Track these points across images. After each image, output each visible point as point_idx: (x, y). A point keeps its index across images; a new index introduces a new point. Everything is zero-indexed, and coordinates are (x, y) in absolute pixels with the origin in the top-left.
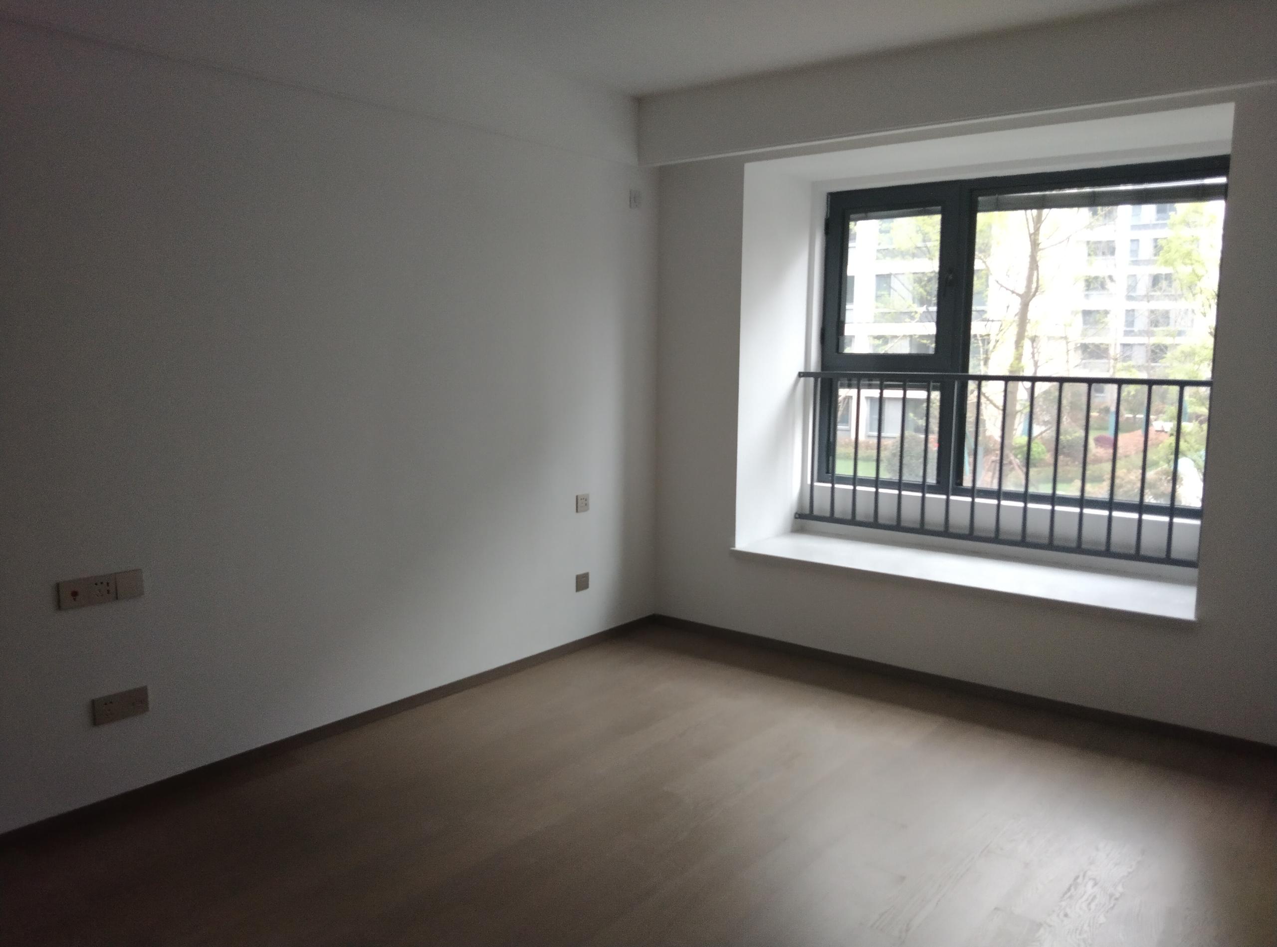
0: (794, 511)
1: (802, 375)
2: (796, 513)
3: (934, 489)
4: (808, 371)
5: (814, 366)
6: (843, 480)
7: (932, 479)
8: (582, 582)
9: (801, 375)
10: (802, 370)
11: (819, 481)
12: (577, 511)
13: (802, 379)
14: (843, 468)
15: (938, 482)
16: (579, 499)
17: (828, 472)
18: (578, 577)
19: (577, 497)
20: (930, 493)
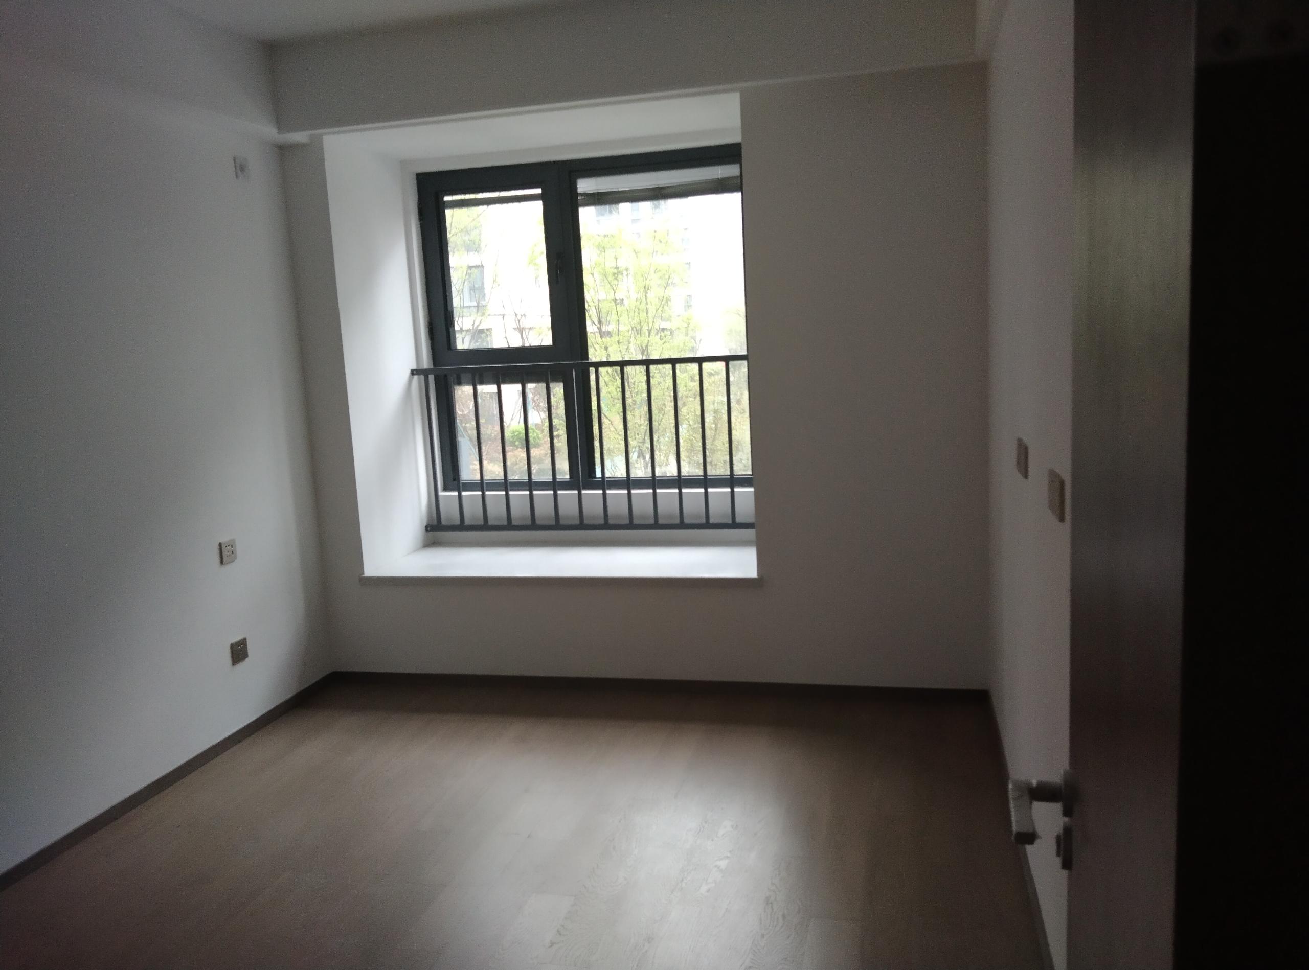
0: (425, 524)
1: (415, 372)
2: (427, 527)
3: (565, 485)
4: (421, 368)
5: (426, 364)
6: (470, 486)
7: (564, 473)
8: (239, 652)
9: (413, 373)
10: (415, 367)
11: (445, 489)
12: (222, 562)
13: (416, 377)
14: (469, 470)
15: (571, 477)
16: (223, 547)
17: (454, 480)
18: (233, 647)
19: (220, 545)
20: (560, 489)
